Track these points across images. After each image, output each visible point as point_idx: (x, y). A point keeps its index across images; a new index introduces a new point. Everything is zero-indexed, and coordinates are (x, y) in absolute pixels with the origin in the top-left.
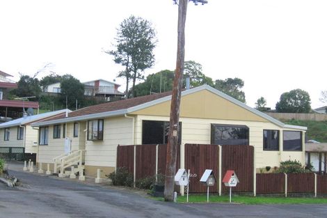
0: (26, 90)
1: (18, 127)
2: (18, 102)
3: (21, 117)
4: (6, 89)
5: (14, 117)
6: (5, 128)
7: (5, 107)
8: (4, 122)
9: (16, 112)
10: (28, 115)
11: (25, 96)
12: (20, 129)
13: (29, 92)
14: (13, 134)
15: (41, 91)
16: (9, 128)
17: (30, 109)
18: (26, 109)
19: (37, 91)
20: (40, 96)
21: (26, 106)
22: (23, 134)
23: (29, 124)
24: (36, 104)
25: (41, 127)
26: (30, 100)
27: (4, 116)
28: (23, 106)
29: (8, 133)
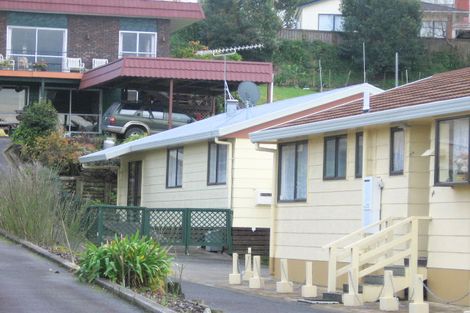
0: (231, 25)
1: (210, 143)
2: (207, 63)
3: (217, 112)
4: (167, 21)
5: (196, 113)
6: (168, 149)
7: (167, 80)
8: (164, 128)
9: (201, 97)
10: (241, 105)
11: (229, 43)
12: (216, 149)
13: (242, 30)
14: (195, 166)
15: (280, 28)
16: (180, 148)
17: (246, 87)
18: (234, 86)
19: (266, 27)
20: (276, 42)
21: (234, 78)
22: (224, 167)
23: (243, 133)
24: (266, 70)
25: (282, 145)
26: (247, 56)
27: (163, 108)
28: (225, 78)
29: (179, 163)
